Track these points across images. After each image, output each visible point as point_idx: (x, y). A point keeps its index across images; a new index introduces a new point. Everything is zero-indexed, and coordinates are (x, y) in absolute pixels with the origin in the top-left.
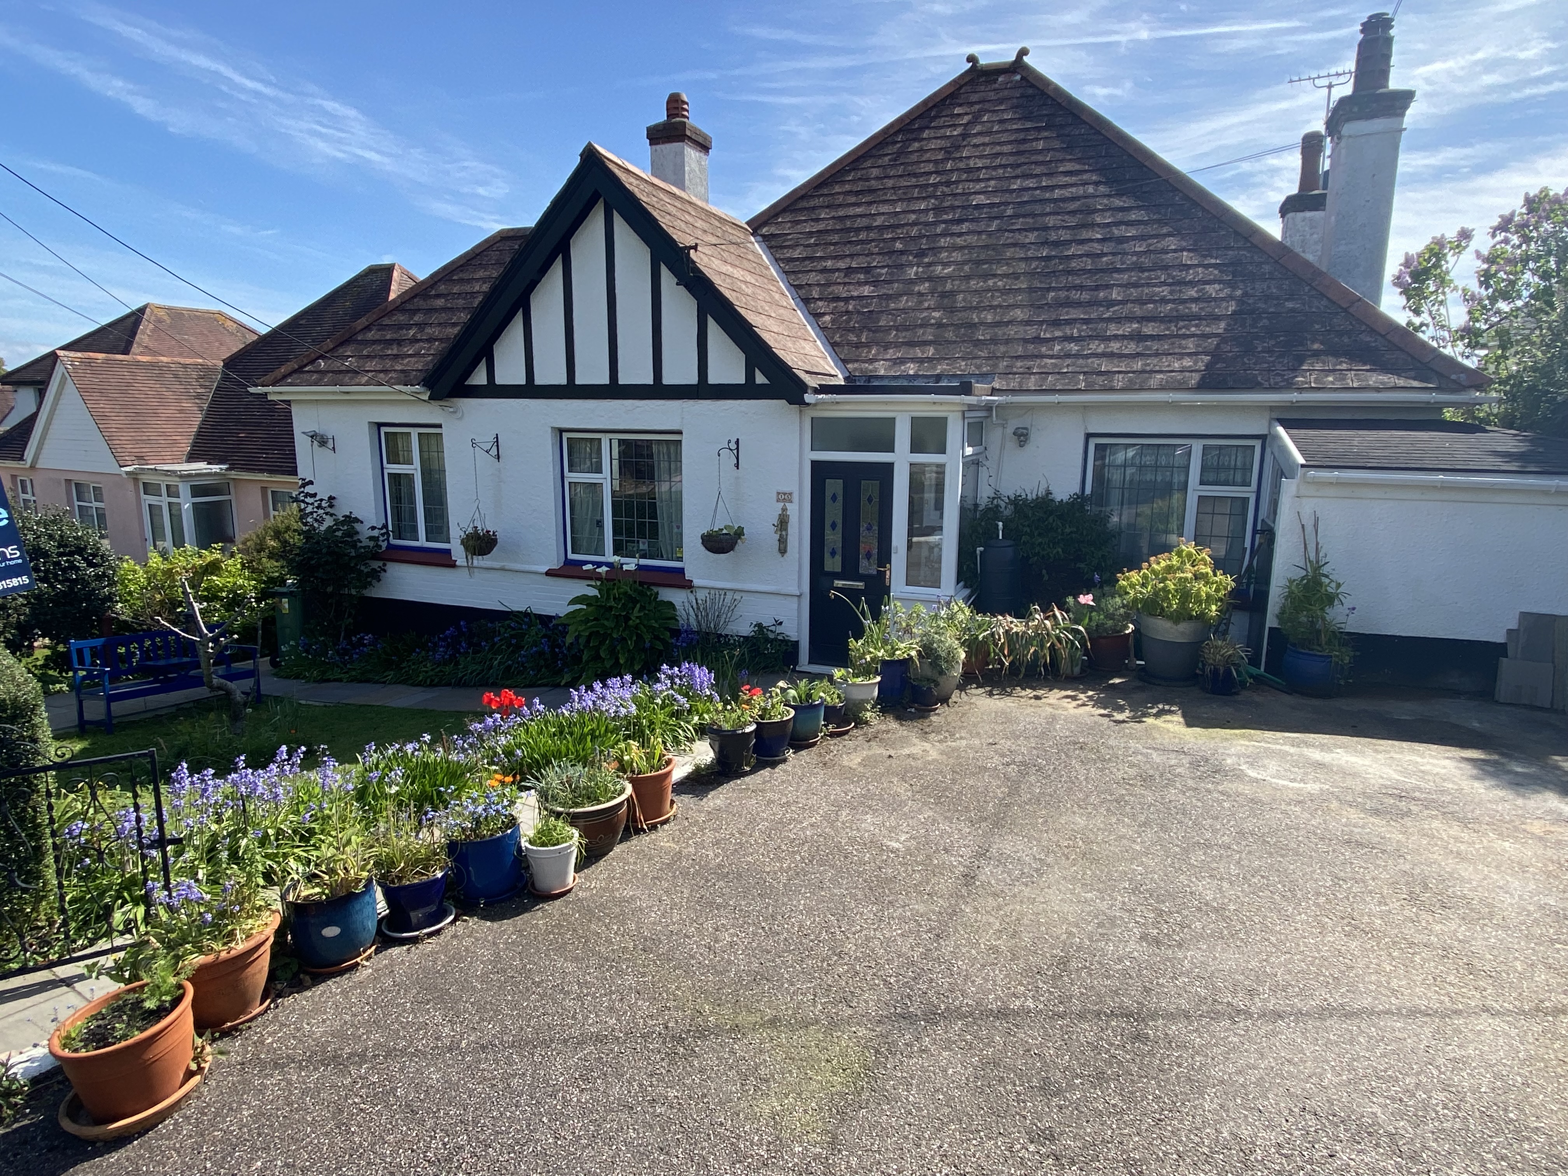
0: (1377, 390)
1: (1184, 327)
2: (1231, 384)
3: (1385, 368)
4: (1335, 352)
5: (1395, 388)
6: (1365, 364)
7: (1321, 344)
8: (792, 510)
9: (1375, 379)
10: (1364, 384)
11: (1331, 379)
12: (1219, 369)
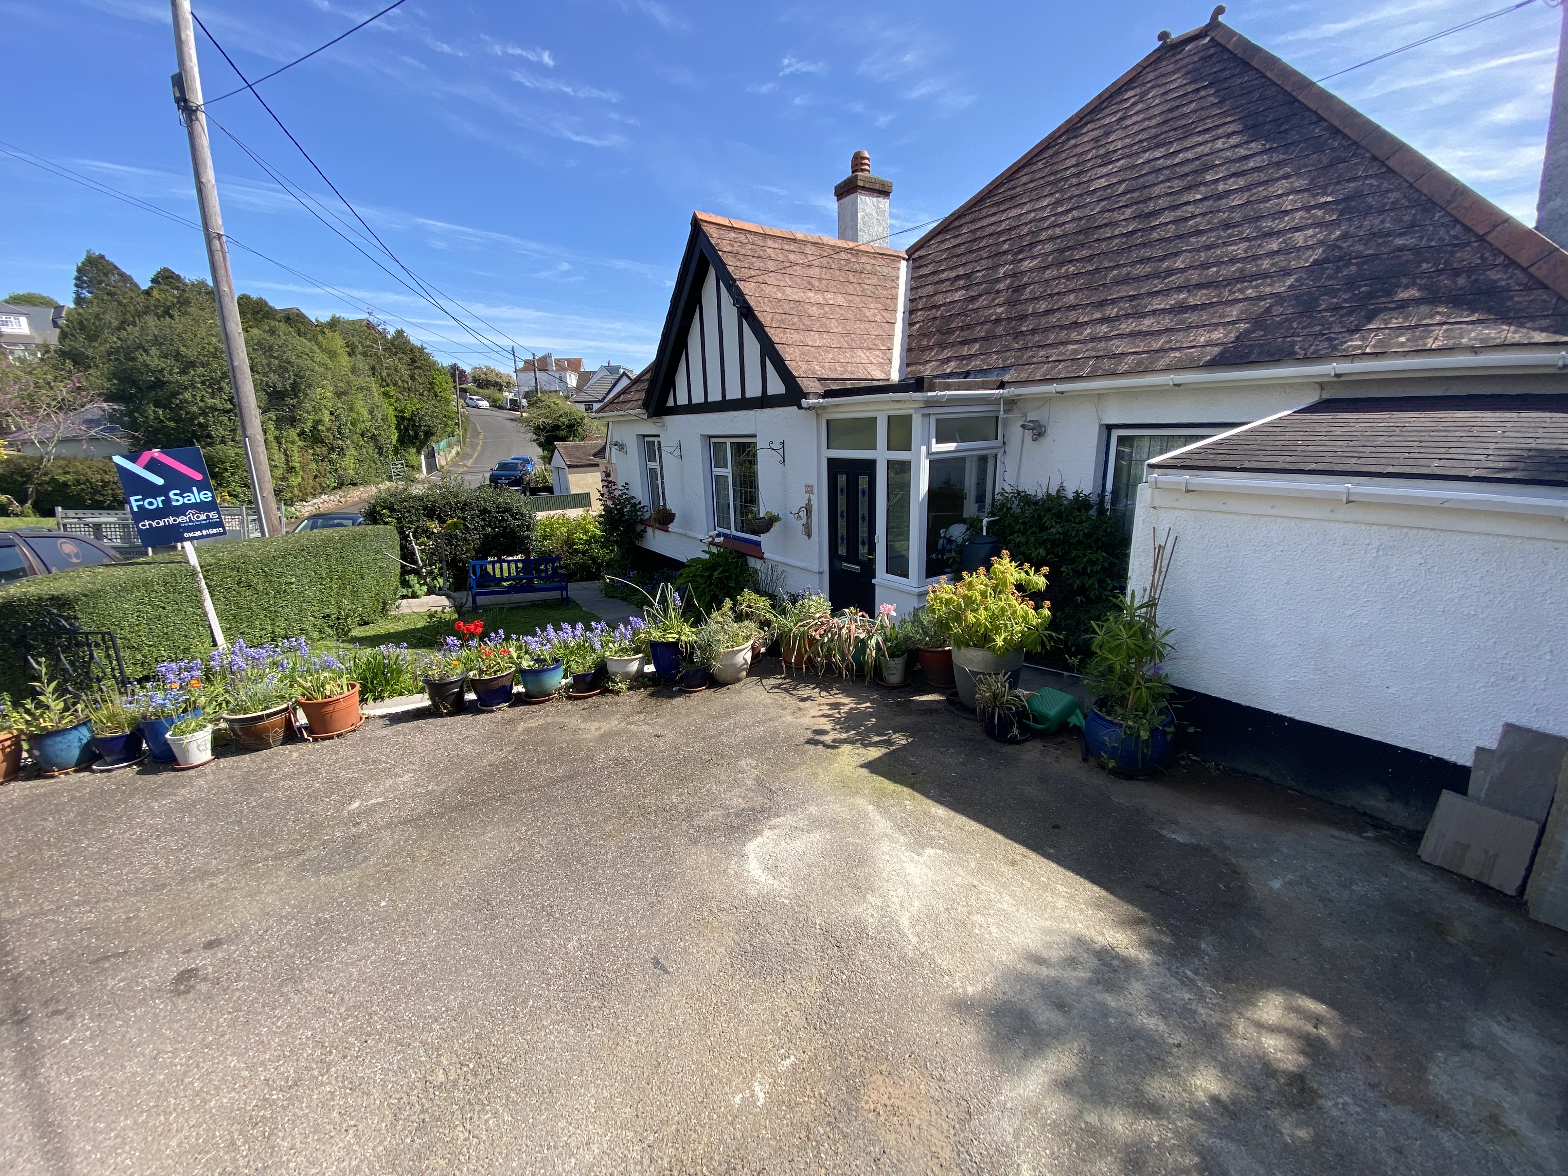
0: (1474, 350)
1: (1239, 290)
2: (1253, 357)
3: (1505, 316)
4: (1433, 298)
5: (1505, 346)
6: (1473, 311)
7: (1419, 290)
8: (814, 499)
9: (1473, 335)
10: (1451, 343)
11: (1403, 339)
12: (1253, 339)
